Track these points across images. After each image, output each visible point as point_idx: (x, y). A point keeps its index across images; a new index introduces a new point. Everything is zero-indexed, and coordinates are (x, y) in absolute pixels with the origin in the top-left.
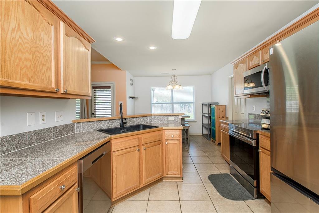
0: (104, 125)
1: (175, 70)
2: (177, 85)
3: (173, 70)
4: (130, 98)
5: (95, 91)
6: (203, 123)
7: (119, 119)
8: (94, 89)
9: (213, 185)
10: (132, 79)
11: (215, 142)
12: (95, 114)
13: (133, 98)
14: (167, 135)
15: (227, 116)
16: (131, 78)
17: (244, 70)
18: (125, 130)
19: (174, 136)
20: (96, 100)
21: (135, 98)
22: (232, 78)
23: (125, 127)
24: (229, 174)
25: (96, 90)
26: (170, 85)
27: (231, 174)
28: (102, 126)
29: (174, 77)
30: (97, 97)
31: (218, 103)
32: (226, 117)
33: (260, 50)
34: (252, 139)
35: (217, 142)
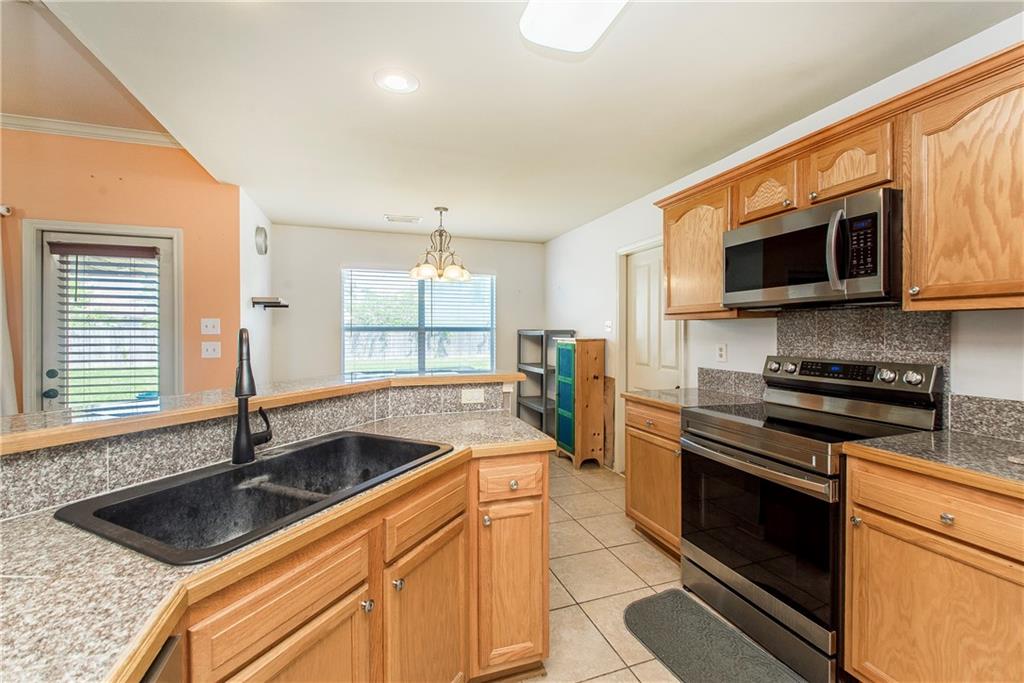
0: (116, 469)
1: (446, 209)
2: (453, 263)
3: (437, 209)
4: (254, 303)
5: (68, 263)
6: (519, 395)
7: (225, 419)
8: (62, 255)
9: (662, 660)
10: (263, 228)
11: (570, 459)
12: (60, 374)
13: (268, 305)
14: (487, 481)
15: (608, 375)
16: (261, 226)
17: (711, 226)
18: (265, 477)
19: (522, 484)
20: (70, 308)
21: (277, 305)
22: (627, 256)
23: (260, 464)
24: (678, 590)
25: (72, 258)
26: (427, 262)
27: (685, 587)
28: (97, 473)
29: (441, 235)
30: (76, 296)
31: (574, 332)
32: (605, 377)
33: (791, 160)
34: (825, 476)
35: (577, 459)
